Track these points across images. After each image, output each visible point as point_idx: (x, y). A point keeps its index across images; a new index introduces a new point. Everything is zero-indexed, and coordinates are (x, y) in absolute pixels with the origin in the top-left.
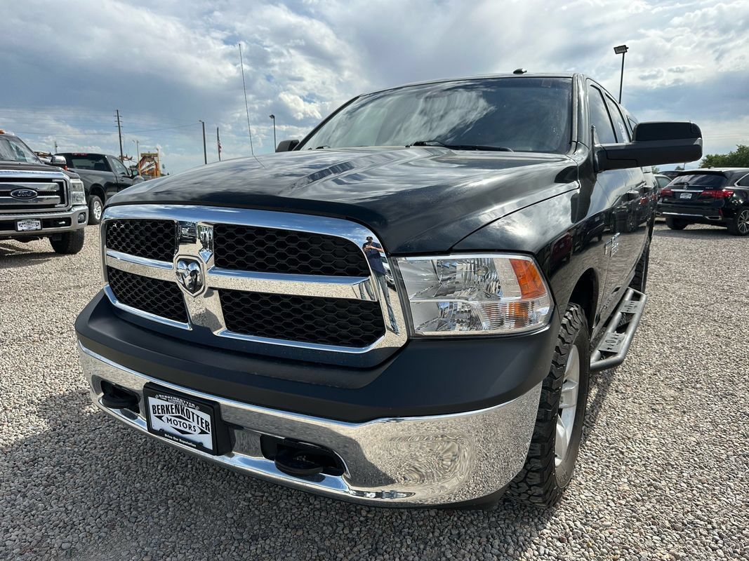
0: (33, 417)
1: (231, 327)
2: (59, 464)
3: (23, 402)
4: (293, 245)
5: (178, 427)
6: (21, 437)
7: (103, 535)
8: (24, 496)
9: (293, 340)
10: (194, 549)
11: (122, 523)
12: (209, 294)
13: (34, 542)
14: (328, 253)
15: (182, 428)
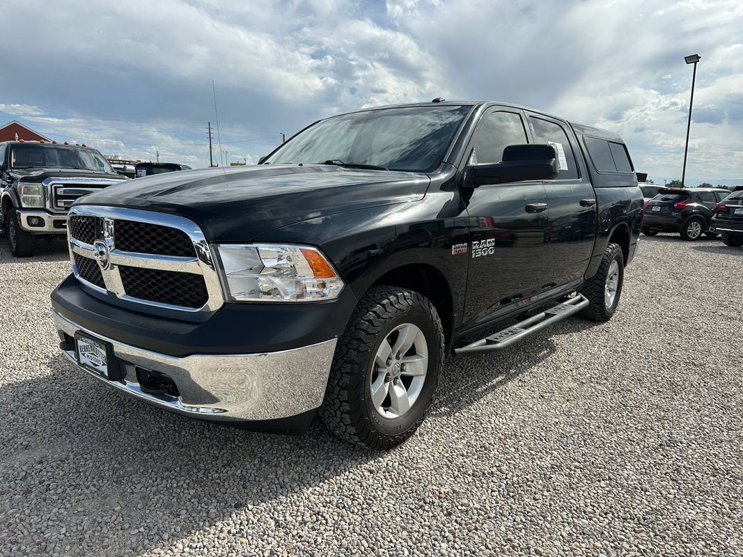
0: (43, 367)
1: (128, 293)
2: (46, 396)
3: (41, 356)
4: (154, 234)
5: (92, 361)
6: (29, 378)
7: (52, 439)
8: (14, 413)
9: (159, 302)
10: (105, 453)
11: (68, 434)
12: (112, 268)
13: (7, 440)
14: (180, 245)
15: (94, 362)
